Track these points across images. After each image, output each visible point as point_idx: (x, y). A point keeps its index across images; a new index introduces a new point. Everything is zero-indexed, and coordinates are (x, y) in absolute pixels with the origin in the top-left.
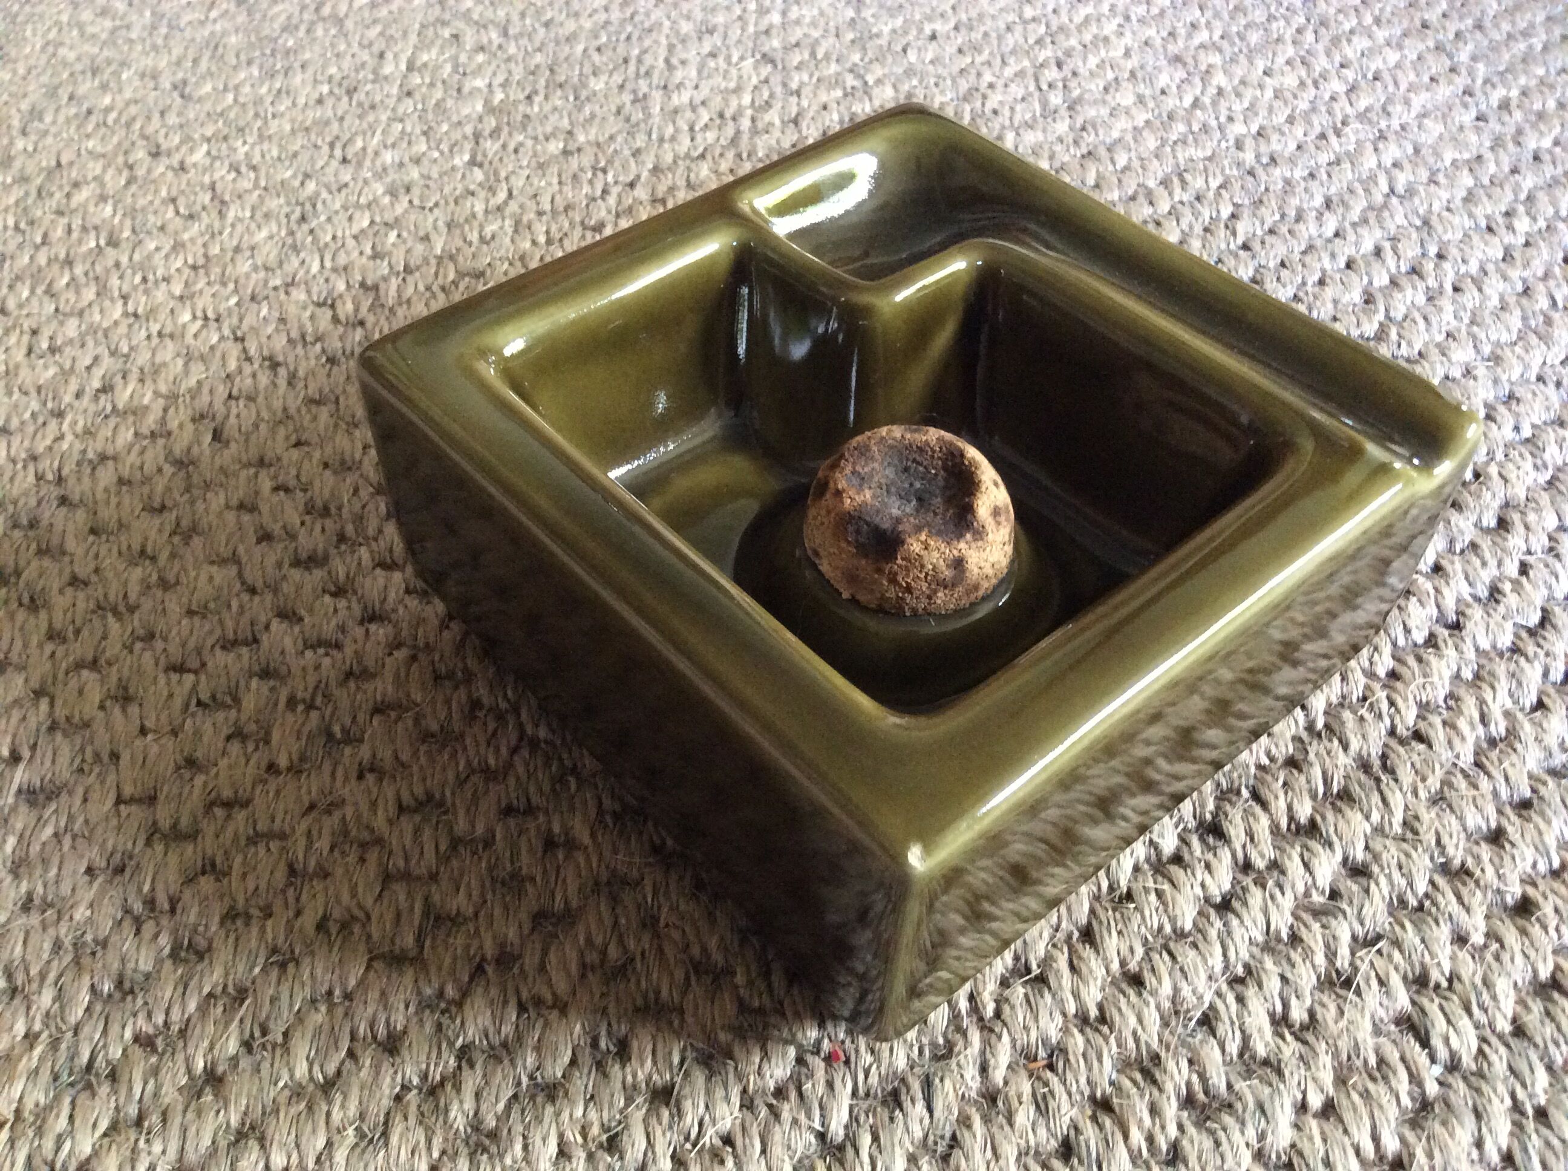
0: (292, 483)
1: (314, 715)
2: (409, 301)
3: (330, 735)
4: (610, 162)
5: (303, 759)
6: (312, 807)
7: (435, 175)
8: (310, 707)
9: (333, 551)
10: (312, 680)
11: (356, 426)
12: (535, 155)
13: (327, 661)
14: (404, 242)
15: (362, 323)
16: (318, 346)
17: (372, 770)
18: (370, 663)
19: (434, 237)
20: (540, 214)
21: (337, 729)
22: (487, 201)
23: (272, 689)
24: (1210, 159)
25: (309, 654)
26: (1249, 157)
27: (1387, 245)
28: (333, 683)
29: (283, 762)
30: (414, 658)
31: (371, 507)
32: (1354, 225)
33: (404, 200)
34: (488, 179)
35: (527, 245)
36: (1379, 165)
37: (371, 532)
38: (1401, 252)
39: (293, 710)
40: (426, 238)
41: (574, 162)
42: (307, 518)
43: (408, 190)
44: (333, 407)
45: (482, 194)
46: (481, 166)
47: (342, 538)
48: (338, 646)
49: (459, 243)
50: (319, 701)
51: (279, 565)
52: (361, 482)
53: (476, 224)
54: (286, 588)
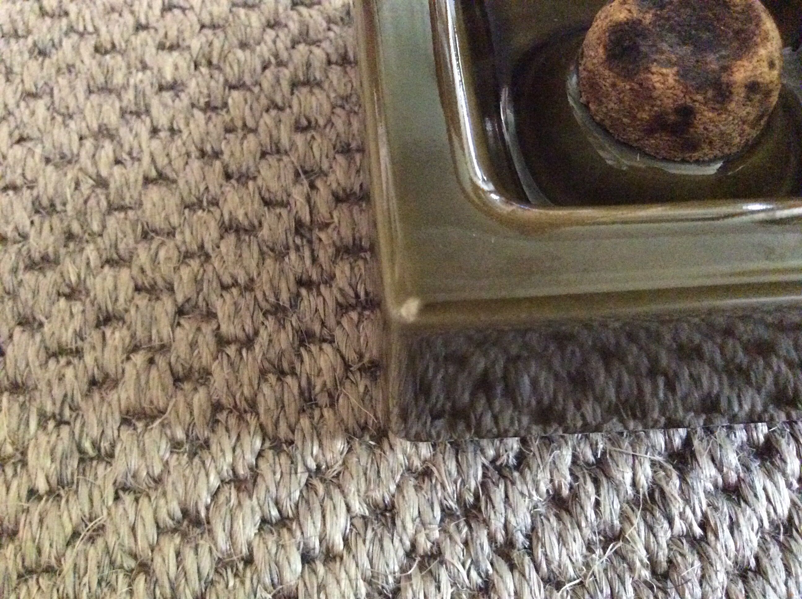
0: (19, 182)
1: (65, 431)
3: (81, 450)
5: (61, 483)
6: (76, 534)
8: (60, 422)
9: (62, 251)
10: (58, 393)
11: (71, 117)
13: (69, 373)
15: (67, 14)
16: (30, 40)
17: (125, 489)
18: (111, 370)
21: (87, 445)
23: (22, 406)
25: (52, 363)
28: (78, 397)
29: (42, 486)
30: (151, 361)
31: (92, 202)
37: (96, 227)
39: (45, 428)
42: (36, 218)
44: (46, 99)
47: (70, 236)
48: (78, 353)
50: (67, 412)
51: (14, 271)
52: (81, 176)
54: (25, 294)
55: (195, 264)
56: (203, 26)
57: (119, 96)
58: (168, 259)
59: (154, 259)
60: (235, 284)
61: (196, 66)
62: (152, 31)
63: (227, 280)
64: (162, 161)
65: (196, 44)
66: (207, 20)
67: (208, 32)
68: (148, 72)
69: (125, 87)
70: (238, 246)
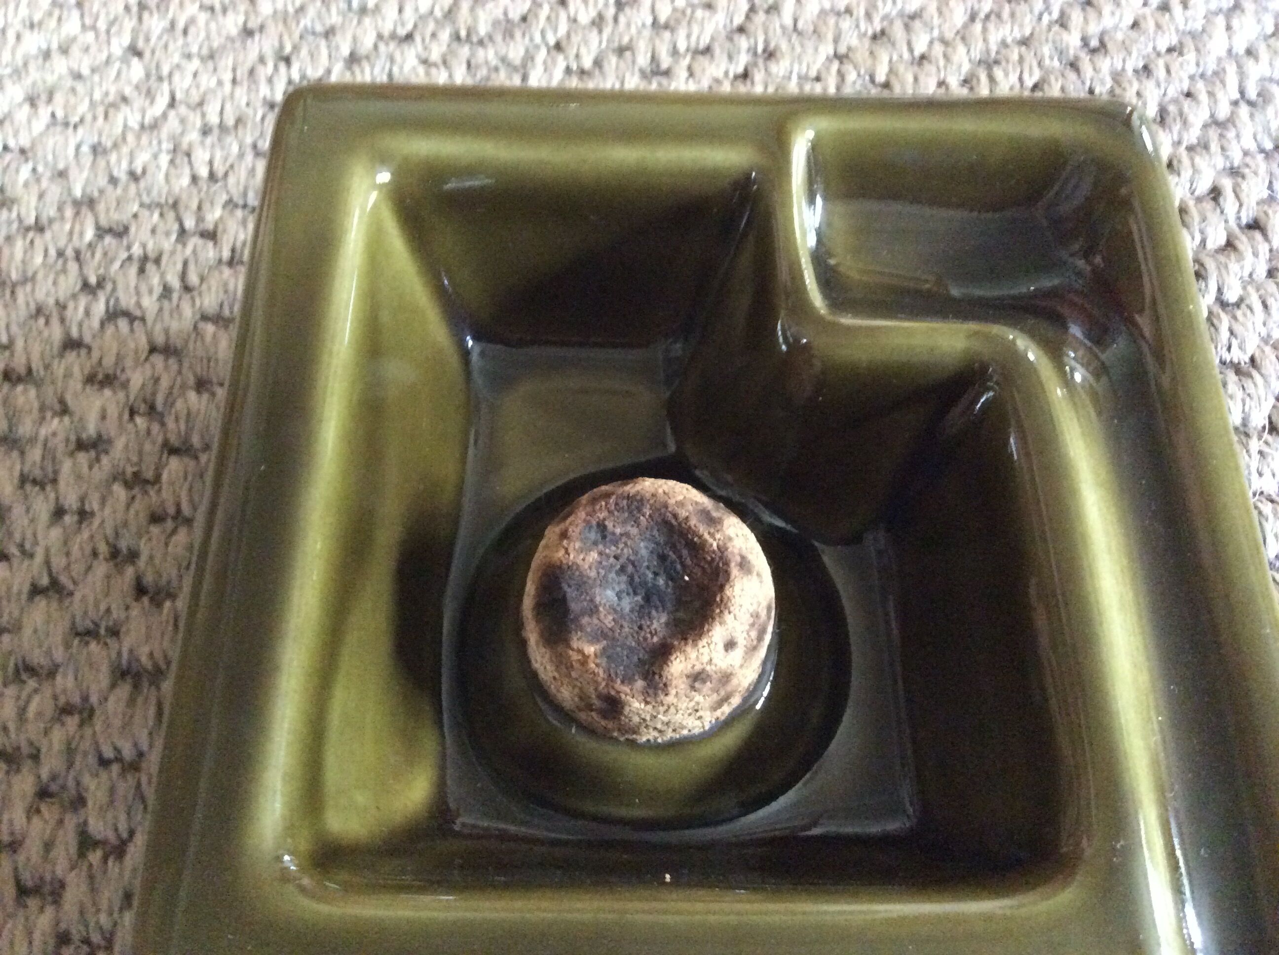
2: (33, 279)
4: (296, 48)
7: (86, 71)
12: (208, 37)
14: (38, 180)
19: (73, 173)
20: (206, 131)
22: (143, 112)
24: (1025, 42)
26: (1072, 40)
27: (1227, 184)
32: (1190, 149)
33: (44, 113)
34: (148, 76)
35: (185, 181)
36: (1230, 51)
38: (1243, 196)
40: (62, 174)
41: (253, 49)
43: (50, 99)
45: (139, 102)
46: (139, 54)
49: (102, 181)
53: (125, 150)
55: (72, 722)
56: (153, 350)
57: (22, 453)
58: (39, 714)
59: (22, 712)
60: (119, 759)
61: (132, 413)
62: (83, 352)
63: (108, 753)
64: (59, 562)
65: (137, 379)
66: (160, 339)
67: (158, 360)
68: (66, 419)
69: (33, 440)
70: (131, 702)
